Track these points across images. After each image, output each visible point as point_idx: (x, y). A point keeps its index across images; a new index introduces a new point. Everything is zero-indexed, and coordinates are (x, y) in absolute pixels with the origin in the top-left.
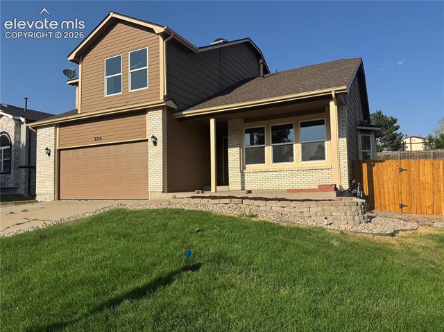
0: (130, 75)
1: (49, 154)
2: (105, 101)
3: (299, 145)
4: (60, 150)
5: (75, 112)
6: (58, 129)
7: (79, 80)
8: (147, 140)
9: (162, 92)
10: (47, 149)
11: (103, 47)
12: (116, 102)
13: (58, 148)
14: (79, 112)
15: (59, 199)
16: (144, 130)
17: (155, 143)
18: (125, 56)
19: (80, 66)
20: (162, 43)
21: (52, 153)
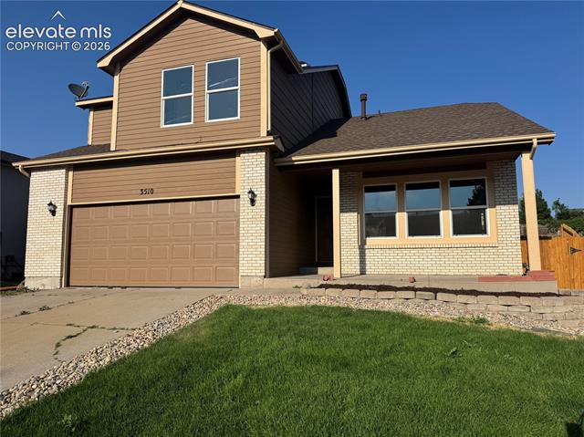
0: (207, 98)
1: (53, 213)
2: (159, 134)
3: (450, 213)
4: (72, 207)
5: (106, 148)
6: (71, 173)
7: (115, 99)
8: (238, 197)
9: (265, 124)
10: (50, 204)
11: (158, 52)
12: (181, 136)
13: (69, 203)
14: (113, 148)
15: (68, 285)
16: (230, 180)
17: (253, 202)
18: (198, 69)
19: (116, 78)
20: (265, 54)
21: (60, 212)
